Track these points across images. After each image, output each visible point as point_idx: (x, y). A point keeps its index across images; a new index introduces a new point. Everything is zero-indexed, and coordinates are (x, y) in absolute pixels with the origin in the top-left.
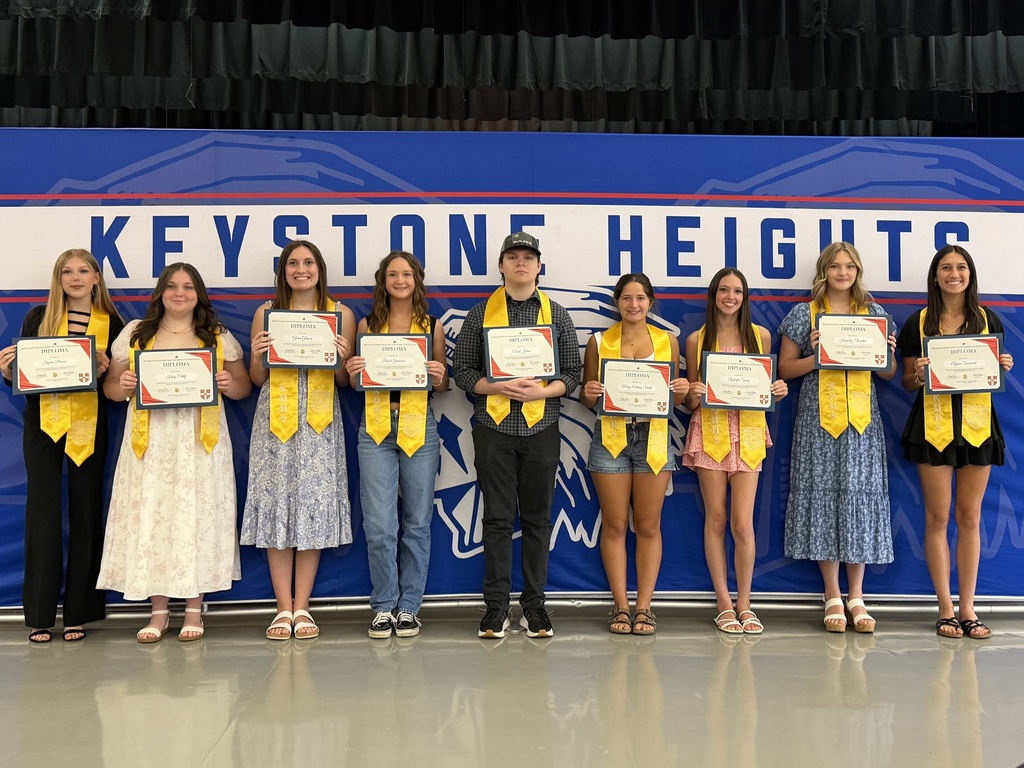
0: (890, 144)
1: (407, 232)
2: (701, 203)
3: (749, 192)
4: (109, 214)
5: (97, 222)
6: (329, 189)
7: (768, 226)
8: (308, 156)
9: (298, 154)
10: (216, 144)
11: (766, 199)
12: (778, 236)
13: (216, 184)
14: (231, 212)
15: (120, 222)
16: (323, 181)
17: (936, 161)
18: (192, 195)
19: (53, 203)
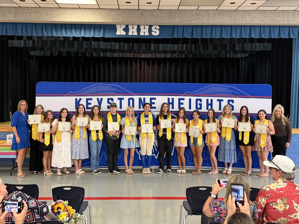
0: (220, 85)
1: (131, 101)
2: (185, 96)
3: (194, 94)
4: (78, 98)
5: (76, 99)
6: (117, 93)
7: (197, 100)
8: (113, 87)
9: (112, 87)
10: (97, 85)
11: (197, 95)
12: (199, 102)
13: (97, 92)
14: (100, 97)
15: (80, 99)
16: (116, 92)
17: (228, 88)
18: (93, 94)
19: (68, 96)
